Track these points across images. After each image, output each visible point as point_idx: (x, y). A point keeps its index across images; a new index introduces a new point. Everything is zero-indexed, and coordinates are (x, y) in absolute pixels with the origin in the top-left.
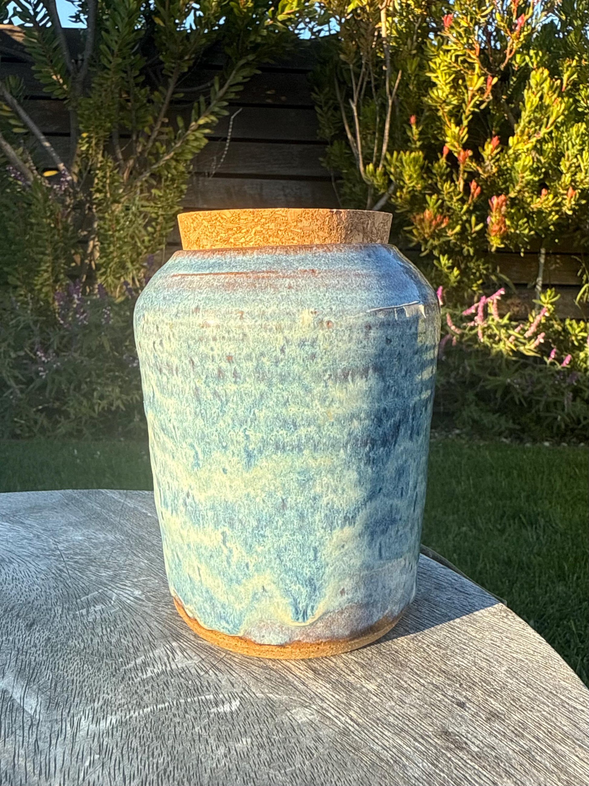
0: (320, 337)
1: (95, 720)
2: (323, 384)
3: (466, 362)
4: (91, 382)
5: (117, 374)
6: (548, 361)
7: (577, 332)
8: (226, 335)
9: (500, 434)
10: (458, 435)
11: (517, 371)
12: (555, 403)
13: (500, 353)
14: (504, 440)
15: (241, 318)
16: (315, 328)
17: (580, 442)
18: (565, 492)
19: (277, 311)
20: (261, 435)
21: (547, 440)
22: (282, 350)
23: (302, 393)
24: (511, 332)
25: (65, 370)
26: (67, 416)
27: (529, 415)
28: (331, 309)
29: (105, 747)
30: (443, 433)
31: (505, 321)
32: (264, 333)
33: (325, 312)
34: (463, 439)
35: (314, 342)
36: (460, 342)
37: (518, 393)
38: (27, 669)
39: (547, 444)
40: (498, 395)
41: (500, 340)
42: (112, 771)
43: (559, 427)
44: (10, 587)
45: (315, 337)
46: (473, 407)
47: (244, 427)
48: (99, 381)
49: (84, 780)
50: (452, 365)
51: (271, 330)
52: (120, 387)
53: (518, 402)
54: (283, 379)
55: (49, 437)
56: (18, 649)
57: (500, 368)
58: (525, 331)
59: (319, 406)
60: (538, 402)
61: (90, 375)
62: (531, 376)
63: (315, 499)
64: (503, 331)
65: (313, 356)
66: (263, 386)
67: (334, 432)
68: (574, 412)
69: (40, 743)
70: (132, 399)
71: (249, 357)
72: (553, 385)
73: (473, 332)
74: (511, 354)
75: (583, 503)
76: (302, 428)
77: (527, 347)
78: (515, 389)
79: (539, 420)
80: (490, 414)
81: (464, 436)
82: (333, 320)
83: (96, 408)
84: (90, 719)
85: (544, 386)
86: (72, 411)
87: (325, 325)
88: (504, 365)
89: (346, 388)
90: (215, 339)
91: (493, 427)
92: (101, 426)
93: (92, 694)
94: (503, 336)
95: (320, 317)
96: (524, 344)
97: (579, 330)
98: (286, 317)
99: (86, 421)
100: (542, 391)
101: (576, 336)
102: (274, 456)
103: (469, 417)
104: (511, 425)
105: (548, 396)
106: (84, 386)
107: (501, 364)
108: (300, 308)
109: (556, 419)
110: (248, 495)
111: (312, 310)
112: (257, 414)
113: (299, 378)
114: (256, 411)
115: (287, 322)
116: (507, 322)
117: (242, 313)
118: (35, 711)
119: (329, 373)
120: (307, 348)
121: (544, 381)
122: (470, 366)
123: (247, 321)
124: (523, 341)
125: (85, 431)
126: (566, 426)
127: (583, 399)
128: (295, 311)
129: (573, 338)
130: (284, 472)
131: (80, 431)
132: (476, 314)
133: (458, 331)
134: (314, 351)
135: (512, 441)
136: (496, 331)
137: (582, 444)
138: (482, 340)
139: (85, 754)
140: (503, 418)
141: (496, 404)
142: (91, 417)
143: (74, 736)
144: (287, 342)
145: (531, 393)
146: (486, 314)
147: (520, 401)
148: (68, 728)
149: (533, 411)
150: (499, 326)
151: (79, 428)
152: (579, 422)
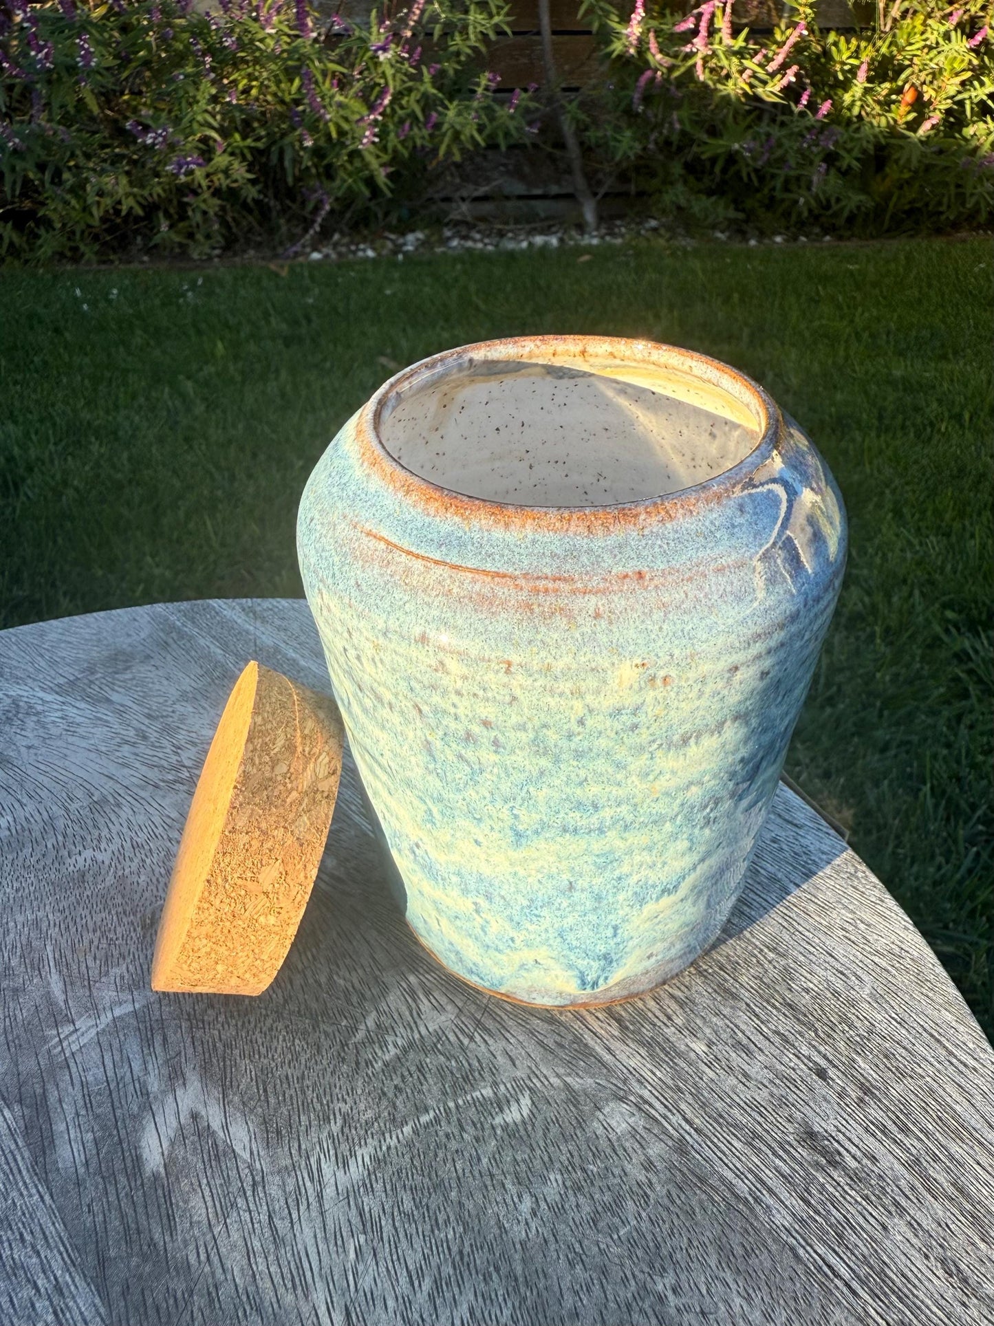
0: (649, 700)
1: (340, 1160)
2: (647, 756)
3: (675, 116)
4: (76, 166)
5: (117, 150)
6: (797, 109)
7: (844, 57)
8: (481, 693)
9: (714, 227)
10: (655, 230)
11: (749, 127)
12: (798, 178)
13: (726, 99)
14: (719, 235)
15: (508, 671)
16: (641, 689)
17: (826, 234)
18: (803, 326)
19: (574, 666)
20: (538, 817)
21: (780, 234)
22: (581, 722)
23: (610, 770)
24: (746, 63)
25: (28, 148)
26: (47, 223)
27: (759, 196)
28: (672, 656)
29: (368, 1215)
30: (633, 226)
31: (740, 43)
32: (550, 699)
33: (661, 663)
34: (661, 236)
35: (636, 711)
36: (667, 80)
37: (748, 165)
38: (214, 1060)
39: (778, 239)
40: (717, 169)
41: (728, 76)
42: (390, 1265)
43: (800, 214)
44: (134, 866)
45: (640, 701)
46: (680, 187)
47: (511, 804)
48: (91, 165)
49: (357, 1290)
50: (653, 120)
51: (561, 695)
52: (128, 173)
53: (745, 179)
54: (579, 755)
55: (26, 261)
56: (189, 1014)
57: (723, 122)
58: (769, 60)
59: (637, 782)
60: (773, 176)
61: (73, 156)
62: (768, 135)
63: (620, 879)
64: (735, 60)
65: (635, 727)
66: (544, 762)
67: (660, 808)
68: (824, 192)
69: (277, 1222)
70: (151, 195)
71: (522, 727)
72: (800, 151)
73: (690, 62)
74: (743, 100)
75: (826, 341)
76: (607, 809)
77: (768, 88)
78: (744, 158)
79: (771, 203)
80: (704, 197)
81: (662, 231)
82: (673, 673)
83: (95, 210)
84: (333, 1158)
85: (787, 151)
86: (54, 217)
87: (659, 682)
88: (730, 119)
89: (685, 755)
90: (458, 693)
91: (706, 217)
92: (108, 238)
93: (322, 1104)
94: (734, 69)
95: (651, 672)
96: (765, 83)
97: (848, 54)
98: (590, 675)
99: (83, 232)
100: (782, 160)
101: (843, 63)
102: (559, 839)
103: (673, 202)
104: (732, 214)
105: (790, 168)
106: (66, 176)
107: (726, 116)
108: (615, 659)
109: (796, 202)
110: (515, 874)
111: (639, 661)
112: (533, 793)
113: (608, 754)
114: (531, 789)
115: (592, 682)
116: (743, 44)
117: (509, 664)
118: (252, 1153)
119: (659, 742)
120: (624, 718)
121: (786, 142)
122: (681, 121)
123: (520, 677)
124: (765, 77)
125: (82, 248)
126: (810, 211)
127: (839, 170)
128: (606, 665)
129: (838, 67)
130: (574, 855)
131: (75, 249)
132: (695, 32)
133: (667, 61)
134: (635, 720)
135: (729, 238)
136: (725, 62)
137: (828, 238)
138: (702, 78)
139: (344, 1234)
140: (722, 203)
141: (713, 180)
142: (89, 226)
143: (320, 1197)
144: (591, 711)
145: (769, 163)
146: (712, 31)
147: (749, 175)
148: (308, 1184)
149: (766, 191)
150: (730, 53)
151: (72, 244)
152: (828, 206)
